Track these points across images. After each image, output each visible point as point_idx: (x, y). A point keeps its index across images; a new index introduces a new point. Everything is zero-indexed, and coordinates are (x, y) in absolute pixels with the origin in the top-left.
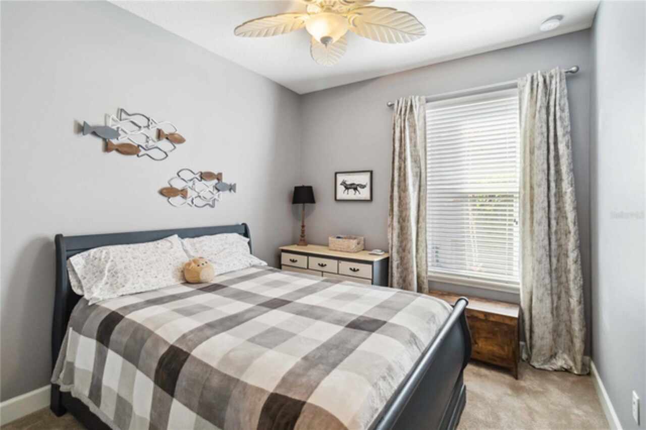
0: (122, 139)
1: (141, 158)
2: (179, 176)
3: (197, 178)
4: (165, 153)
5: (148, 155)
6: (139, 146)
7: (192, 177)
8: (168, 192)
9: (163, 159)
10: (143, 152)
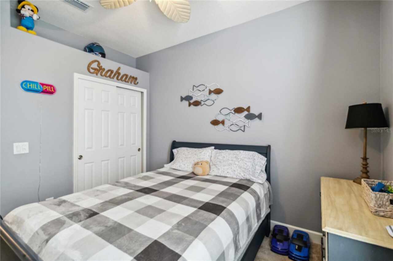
0: (194, 99)
1: (203, 106)
2: (221, 113)
3: (232, 113)
4: (213, 101)
5: (206, 104)
6: (201, 100)
7: (229, 112)
8: (215, 123)
9: (213, 104)
10: (202, 103)
